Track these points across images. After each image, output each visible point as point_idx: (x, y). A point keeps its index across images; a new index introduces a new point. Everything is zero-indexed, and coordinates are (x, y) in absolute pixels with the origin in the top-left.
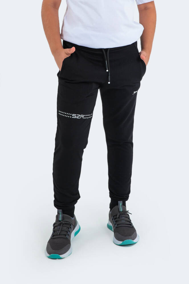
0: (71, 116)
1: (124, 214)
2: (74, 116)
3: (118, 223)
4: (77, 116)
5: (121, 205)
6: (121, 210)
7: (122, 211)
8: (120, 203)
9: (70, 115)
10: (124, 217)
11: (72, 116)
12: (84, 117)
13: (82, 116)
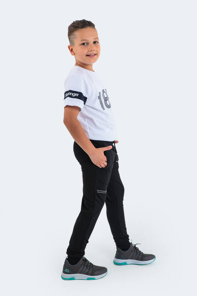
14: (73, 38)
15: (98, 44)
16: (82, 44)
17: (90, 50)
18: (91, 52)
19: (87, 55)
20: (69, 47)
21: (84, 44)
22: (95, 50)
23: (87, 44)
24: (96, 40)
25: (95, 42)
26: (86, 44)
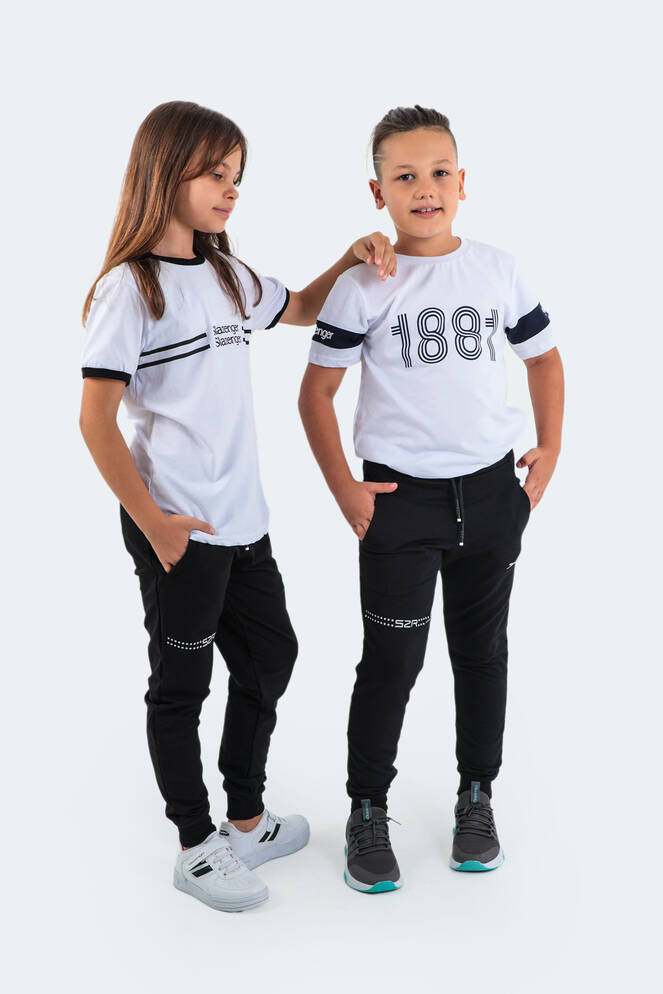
0: (394, 623)
1: (479, 809)
2: (400, 623)
3: (463, 825)
4: (405, 623)
5: (476, 789)
6: (475, 800)
7: (478, 803)
8: (476, 786)
9: (391, 623)
10: (477, 816)
11: (395, 625)
12: (419, 623)
13: (415, 622)
14: (382, 158)
15: (449, 176)
16: (398, 178)
17: (419, 195)
18: (423, 203)
19: (414, 211)
20: (372, 185)
21: (405, 177)
22: (434, 195)
23: (414, 177)
24: (443, 167)
25: (439, 173)
26: (410, 177)
